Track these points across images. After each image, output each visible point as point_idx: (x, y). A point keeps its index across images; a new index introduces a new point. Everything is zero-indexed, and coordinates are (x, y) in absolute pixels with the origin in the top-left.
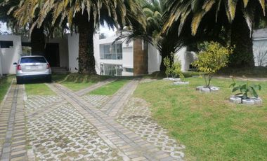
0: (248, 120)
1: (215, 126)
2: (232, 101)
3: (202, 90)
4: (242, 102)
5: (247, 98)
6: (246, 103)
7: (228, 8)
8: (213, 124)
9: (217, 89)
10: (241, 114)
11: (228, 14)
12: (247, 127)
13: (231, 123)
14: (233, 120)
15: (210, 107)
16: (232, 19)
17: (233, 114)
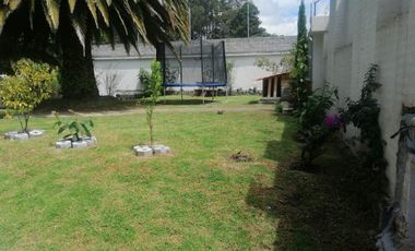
0: (77, 168)
1: (32, 187)
2: (59, 147)
3: (15, 138)
4: (72, 146)
5: (79, 140)
6: (76, 146)
7: (47, 10)
8: (29, 185)
9: (40, 133)
10: (69, 162)
11: (48, 19)
12: (75, 177)
13: (54, 177)
14: (58, 172)
15: (26, 161)
16: (56, 26)
17: (57, 165)
